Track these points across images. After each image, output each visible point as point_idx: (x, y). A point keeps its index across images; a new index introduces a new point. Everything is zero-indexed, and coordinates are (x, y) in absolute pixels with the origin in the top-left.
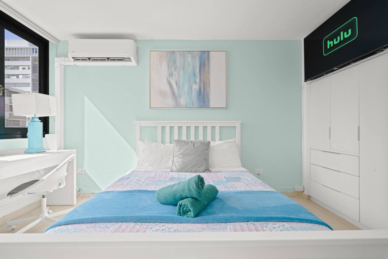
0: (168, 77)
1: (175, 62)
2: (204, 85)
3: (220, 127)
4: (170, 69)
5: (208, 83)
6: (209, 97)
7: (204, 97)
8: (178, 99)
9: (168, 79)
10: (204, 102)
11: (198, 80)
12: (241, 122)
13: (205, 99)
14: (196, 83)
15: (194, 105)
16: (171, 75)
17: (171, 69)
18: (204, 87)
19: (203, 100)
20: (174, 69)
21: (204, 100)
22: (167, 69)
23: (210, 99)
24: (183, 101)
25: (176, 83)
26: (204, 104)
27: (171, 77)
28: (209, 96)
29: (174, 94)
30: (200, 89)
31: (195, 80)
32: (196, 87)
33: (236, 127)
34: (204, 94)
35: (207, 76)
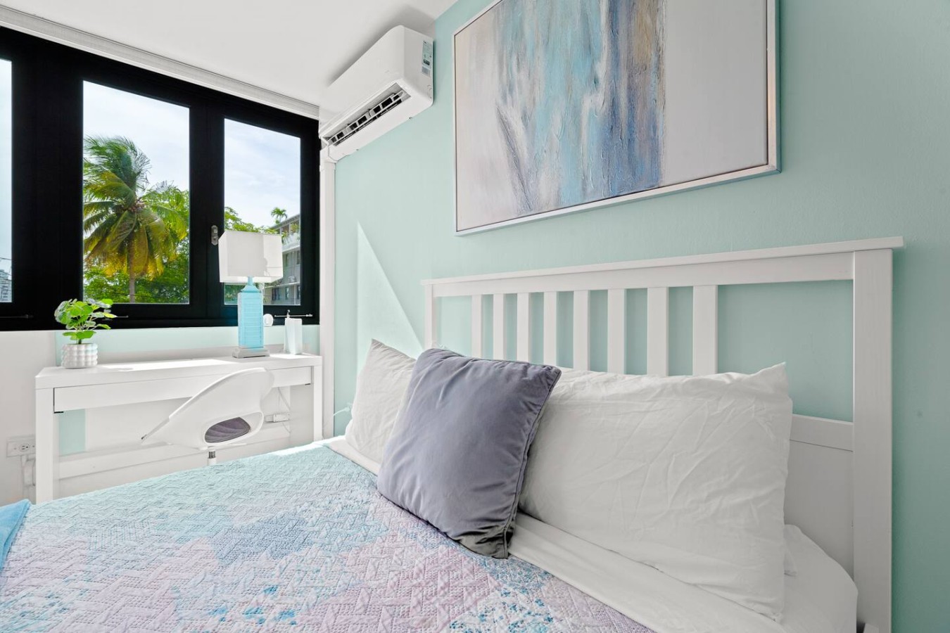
0: (500, 101)
1: (519, 34)
2: (630, 76)
3: (722, 289)
4: (505, 69)
5: (654, 59)
6: (659, 132)
7: (630, 141)
8: (532, 182)
9: (499, 111)
10: (631, 161)
11: (602, 69)
12: (898, 242)
13: (636, 146)
14: (596, 81)
15: (590, 188)
16: (508, 89)
17: (507, 66)
18: (630, 88)
19: (626, 158)
20: (518, 64)
21: (630, 155)
22: (497, 75)
23: (660, 139)
24: (545, 187)
25: (525, 118)
26: (634, 174)
27: (509, 99)
28: (660, 125)
29: (516, 162)
30: (614, 106)
31: (592, 67)
32: (594, 103)
33: (852, 281)
34: (630, 126)
35: (648, 20)
